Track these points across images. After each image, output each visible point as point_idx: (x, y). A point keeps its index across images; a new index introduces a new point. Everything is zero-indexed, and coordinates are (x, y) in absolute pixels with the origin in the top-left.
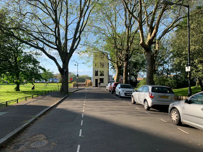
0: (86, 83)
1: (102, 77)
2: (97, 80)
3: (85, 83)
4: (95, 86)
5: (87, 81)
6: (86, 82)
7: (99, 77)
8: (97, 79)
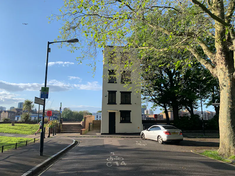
0: (84, 123)
1: (125, 108)
2: (112, 116)
3: (81, 123)
4: (108, 132)
5: (85, 118)
6: (83, 120)
7: (118, 108)
8: (115, 113)
